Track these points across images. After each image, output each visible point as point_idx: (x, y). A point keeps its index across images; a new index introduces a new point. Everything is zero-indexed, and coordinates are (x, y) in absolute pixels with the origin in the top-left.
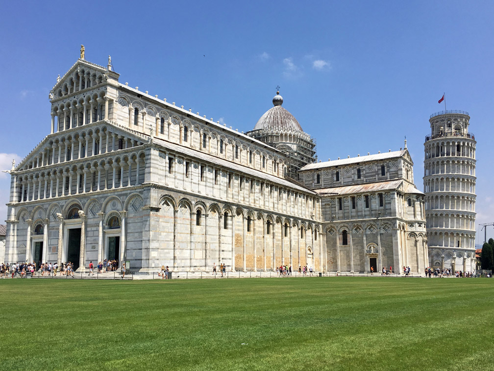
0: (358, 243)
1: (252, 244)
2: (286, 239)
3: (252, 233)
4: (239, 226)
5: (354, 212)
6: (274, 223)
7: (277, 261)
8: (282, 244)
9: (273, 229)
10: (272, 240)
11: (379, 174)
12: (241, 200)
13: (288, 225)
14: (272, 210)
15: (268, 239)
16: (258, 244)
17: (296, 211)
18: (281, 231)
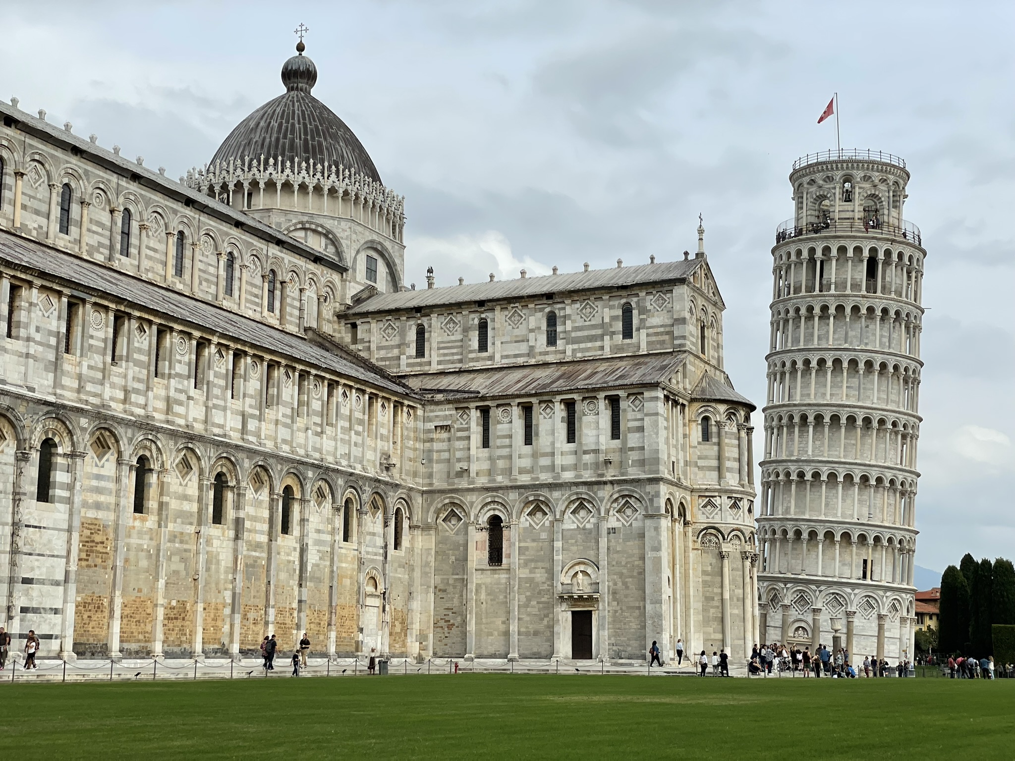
0: (537, 561)
1: (150, 556)
2: (287, 543)
3: (151, 521)
4: (98, 490)
5: (526, 456)
6: (243, 484)
7: (245, 617)
8: (269, 559)
9: (237, 507)
10: (231, 544)
11: (613, 333)
12: (112, 399)
13: (297, 495)
14: (235, 438)
15: (216, 543)
16: (175, 559)
17: (327, 444)
18: (266, 514)
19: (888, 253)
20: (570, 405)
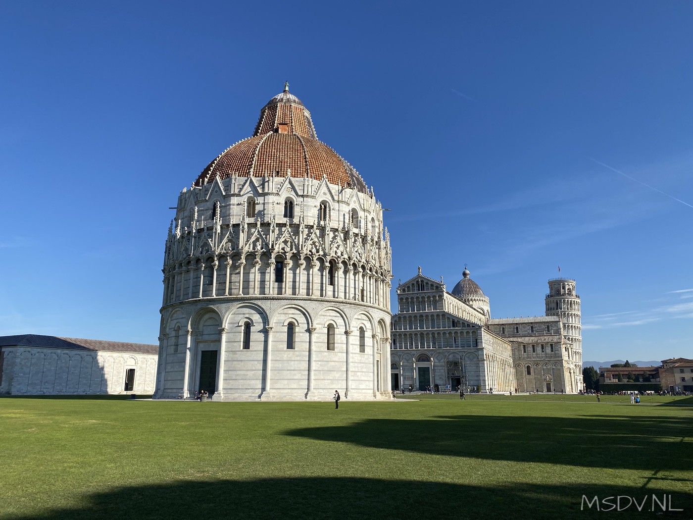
0: (537, 374)
5: (534, 355)
11: (546, 331)
19: (574, 301)
20: (542, 345)
